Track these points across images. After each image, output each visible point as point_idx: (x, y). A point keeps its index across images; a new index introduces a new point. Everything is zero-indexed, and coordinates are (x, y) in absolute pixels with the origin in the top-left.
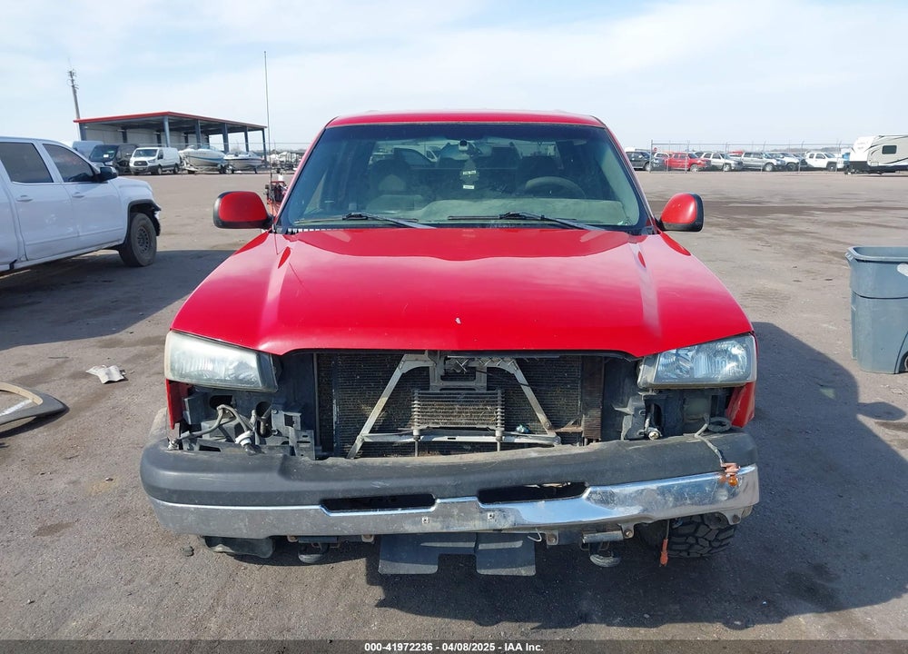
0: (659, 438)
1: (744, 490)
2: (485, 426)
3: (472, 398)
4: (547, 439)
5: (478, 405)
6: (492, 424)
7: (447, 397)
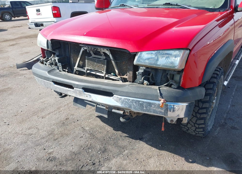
0: (147, 85)
1: (178, 110)
2: (101, 71)
3: (99, 61)
4: (117, 79)
5: (100, 64)
6: (103, 71)
7: (93, 60)
